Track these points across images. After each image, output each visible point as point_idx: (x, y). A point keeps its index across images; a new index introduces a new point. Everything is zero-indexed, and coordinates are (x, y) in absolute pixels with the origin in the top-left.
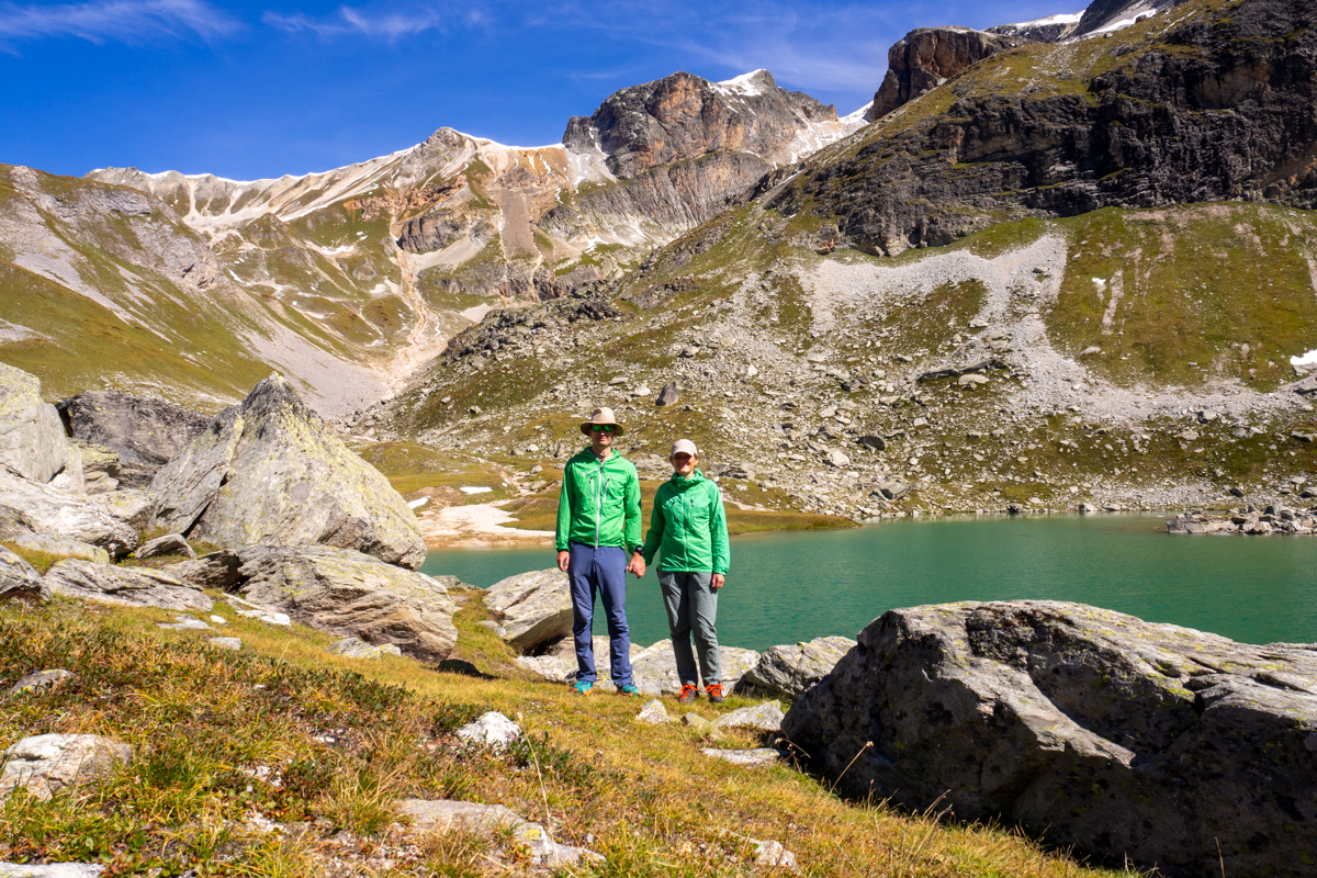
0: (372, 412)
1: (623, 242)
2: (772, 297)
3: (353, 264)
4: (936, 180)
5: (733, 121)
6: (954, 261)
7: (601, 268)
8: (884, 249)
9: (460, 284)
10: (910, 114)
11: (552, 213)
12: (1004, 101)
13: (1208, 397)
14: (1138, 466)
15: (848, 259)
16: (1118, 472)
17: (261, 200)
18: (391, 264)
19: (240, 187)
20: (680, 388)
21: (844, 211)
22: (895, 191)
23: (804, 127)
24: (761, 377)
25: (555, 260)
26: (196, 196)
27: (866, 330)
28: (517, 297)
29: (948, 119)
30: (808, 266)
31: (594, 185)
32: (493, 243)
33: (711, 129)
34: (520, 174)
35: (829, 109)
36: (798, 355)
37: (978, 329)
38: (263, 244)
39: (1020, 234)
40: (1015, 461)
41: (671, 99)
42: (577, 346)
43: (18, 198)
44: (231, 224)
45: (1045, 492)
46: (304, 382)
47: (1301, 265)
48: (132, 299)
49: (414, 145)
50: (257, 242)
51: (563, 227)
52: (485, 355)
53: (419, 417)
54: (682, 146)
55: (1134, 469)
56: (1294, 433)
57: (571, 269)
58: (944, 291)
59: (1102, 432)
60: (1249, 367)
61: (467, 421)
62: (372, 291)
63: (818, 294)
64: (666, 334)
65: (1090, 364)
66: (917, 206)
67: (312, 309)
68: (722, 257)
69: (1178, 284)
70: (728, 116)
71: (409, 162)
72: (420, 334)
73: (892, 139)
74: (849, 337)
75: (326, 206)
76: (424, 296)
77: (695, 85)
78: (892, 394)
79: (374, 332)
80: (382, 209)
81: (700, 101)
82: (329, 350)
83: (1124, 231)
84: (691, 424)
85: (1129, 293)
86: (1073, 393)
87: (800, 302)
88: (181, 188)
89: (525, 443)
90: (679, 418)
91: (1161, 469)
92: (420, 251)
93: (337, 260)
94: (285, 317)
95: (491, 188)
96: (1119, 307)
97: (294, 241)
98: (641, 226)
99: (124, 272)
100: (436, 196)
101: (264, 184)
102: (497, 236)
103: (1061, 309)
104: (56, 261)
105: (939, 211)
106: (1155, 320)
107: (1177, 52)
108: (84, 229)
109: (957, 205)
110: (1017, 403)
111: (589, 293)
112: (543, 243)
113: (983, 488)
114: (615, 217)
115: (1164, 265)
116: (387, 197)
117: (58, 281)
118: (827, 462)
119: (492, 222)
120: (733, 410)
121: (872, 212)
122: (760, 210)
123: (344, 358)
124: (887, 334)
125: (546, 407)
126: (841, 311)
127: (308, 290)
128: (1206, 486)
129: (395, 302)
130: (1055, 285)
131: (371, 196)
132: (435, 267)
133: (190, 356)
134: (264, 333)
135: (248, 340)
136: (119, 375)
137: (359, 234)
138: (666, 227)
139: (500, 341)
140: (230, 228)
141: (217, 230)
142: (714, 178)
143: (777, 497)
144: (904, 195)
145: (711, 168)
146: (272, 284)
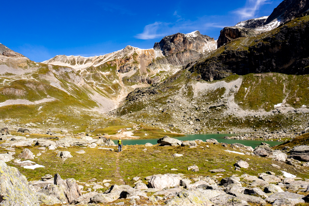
0: (113, 111)
1: (166, 70)
2: (187, 90)
3: (109, 76)
4: (220, 67)
5: (190, 43)
6: (222, 83)
7: (160, 76)
8: (210, 80)
9: (131, 80)
10: (216, 52)
11: (150, 64)
12: (233, 51)
13: (258, 112)
14: (242, 125)
15: (202, 82)
16: (238, 126)
17: (90, 61)
18: (117, 76)
19: (86, 58)
20: (167, 108)
21: (202, 72)
22: (212, 69)
23: (206, 43)
24: (182, 107)
25: (151, 75)
26: (77, 61)
27: (203, 97)
28: (143, 83)
29: (222, 54)
30: (194, 84)
31: (160, 58)
32: (138, 71)
33: (185, 45)
34: (144, 56)
35: (212, 39)
36: (190, 102)
37: (223, 98)
38: (91, 72)
39: (234, 78)
40: (221, 124)
41: (176, 39)
42: (150, 99)
43: (49, 71)
44: (85, 68)
45: (224, 129)
46: (100, 104)
47: (283, 86)
48: (70, 90)
49: (122, 49)
50: (90, 72)
51: (153, 67)
52: (133, 101)
53: (121, 113)
54: (179, 49)
55: (241, 126)
56: (269, 120)
57: (154, 77)
58: (218, 90)
59: (237, 119)
60: (267, 107)
61: (129, 114)
62: (113, 82)
63: (195, 90)
64: (166, 98)
65: (240, 105)
66: (216, 72)
67: (101, 86)
68: (179, 81)
69: (260, 89)
70: (189, 42)
71: (121, 53)
72: (123, 92)
73: (212, 58)
74: (199, 99)
75: (104, 63)
76: (123, 83)
77: (182, 36)
78: (204, 110)
79: (113, 91)
80: (115, 64)
81: (183, 39)
82: (104, 96)
83: (253, 78)
84: (167, 116)
85: (250, 91)
86: (235, 111)
87: (192, 91)
88: (74, 59)
89: (139, 119)
90: (165, 115)
91: (245, 126)
92: (123, 73)
93: (106, 75)
94: (96, 90)
95: (138, 59)
96: (248, 94)
97: (97, 71)
98: (170, 66)
99: (68, 84)
100: (126, 61)
101: (91, 58)
102: (139, 69)
103: (238, 94)
104: (57, 83)
105: (220, 73)
106: (253, 97)
107: (265, 43)
108: (60, 76)
109: (223, 71)
110: (225, 113)
111: (155, 85)
112: (148, 71)
113: (214, 129)
114: (164, 65)
115: (258, 85)
116: (116, 61)
117: (58, 88)
118: (189, 123)
119: (138, 66)
120: (175, 113)
121: (207, 73)
122: (187, 71)
123: (107, 98)
124: (206, 98)
125: (143, 112)
126: (199, 93)
127: (100, 82)
128: (251, 129)
129: (117, 85)
130: (238, 89)
131: (113, 61)
132: (126, 77)
133: (80, 101)
134: (92, 94)
135: (90, 96)
136: (70, 106)
137: (110, 69)
138: (175, 67)
139: (136, 98)
140: (84, 69)
141: (82, 69)
142: (186, 56)
143: (178, 130)
144: (213, 70)
145: (185, 53)
146: (93, 81)
